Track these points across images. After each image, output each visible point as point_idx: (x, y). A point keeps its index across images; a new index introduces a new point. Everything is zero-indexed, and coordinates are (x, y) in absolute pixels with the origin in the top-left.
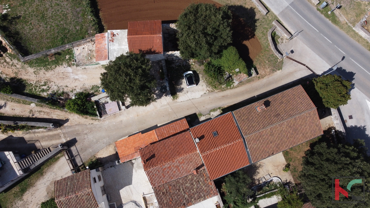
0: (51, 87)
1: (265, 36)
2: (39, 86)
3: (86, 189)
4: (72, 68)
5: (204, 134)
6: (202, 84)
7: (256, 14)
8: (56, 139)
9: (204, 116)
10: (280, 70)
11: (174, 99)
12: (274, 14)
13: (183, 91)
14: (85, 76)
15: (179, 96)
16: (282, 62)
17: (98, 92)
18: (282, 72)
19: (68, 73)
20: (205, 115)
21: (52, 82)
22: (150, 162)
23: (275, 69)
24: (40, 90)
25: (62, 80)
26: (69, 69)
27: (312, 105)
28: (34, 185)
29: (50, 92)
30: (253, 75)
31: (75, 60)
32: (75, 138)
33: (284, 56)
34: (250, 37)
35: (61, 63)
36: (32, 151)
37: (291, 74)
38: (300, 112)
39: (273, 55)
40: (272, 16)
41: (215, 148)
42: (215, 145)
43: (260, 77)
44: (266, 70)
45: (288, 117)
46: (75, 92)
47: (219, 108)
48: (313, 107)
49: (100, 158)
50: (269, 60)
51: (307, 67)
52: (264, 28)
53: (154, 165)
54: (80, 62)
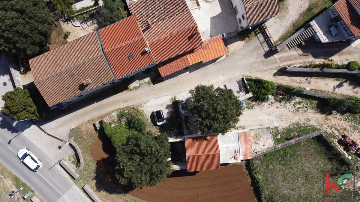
0: (293, 106)
1: (87, 163)
2: (304, 108)
3: (249, 7)
4: (274, 125)
5: (141, 57)
6: (148, 113)
7: (95, 186)
8: (283, 57)
9: (146, 82)
10: (71, 128)
11: (174, 97)
12: (77, 186)
13: (166, 106)
14: (261, 118)
15: (170, 101)
16: (70, 137)
17: (247, 103)
18: (70, 126)
19: (277, 121)
20: (144, 83)
21: (292, 112)
22: (192, 32)
23: (77, 129)
24: (303, 104)
25: (283, 114)
26: (276, 124)
27: (38, 86)
28: (300, 15)
29: (293, 102)
30: (98, 122)
31: (271, 134)
32: (266, 58)
33: (68, 143)
34: (101, 162)
35: (285, 130)
36: (304, 46)
37: (61, 125)
38: (50, 79)
39: (79, 144)
40: (79, 184)
41: (131, 43)
42: (130, 46)
43: (91, 121)
44: (86, 129)
45: (61, 74)
46: (269, 102)
47: (131, 90)
48: (37, 84)
49: (241, 41)
50: (82, 139)
51: (46, 133)
52: (88, 171)
53: (188, 30)
54: (266, 132)
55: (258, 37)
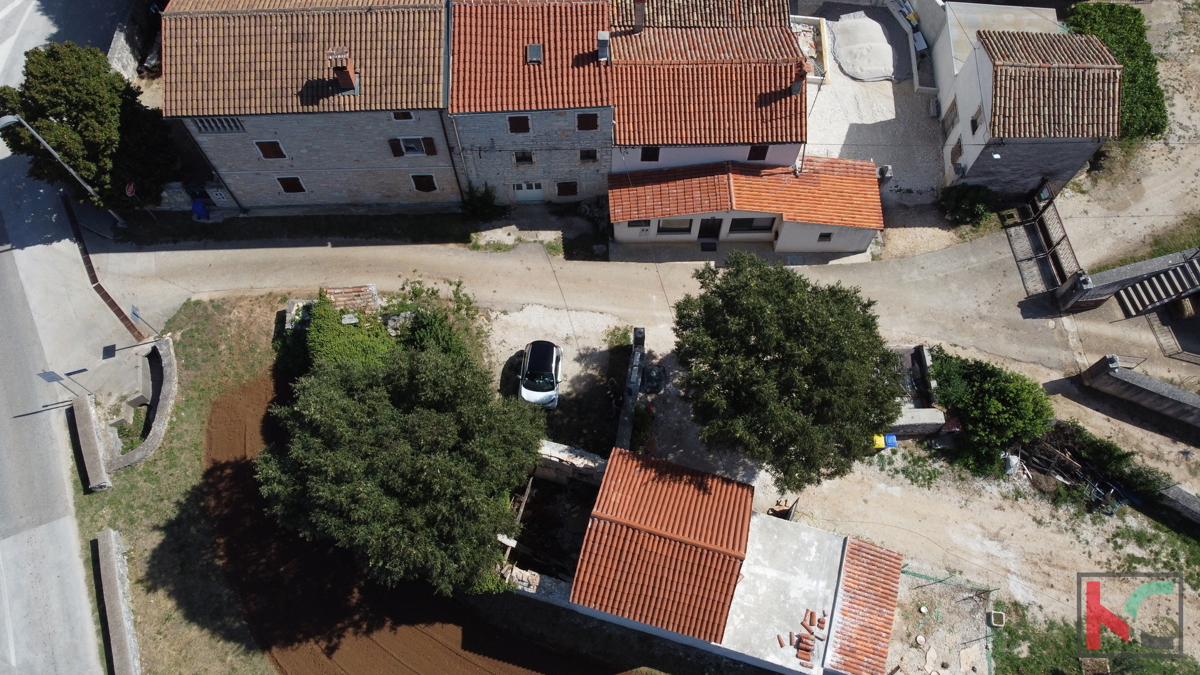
0: (1108, 541)
1: (172, 448)
2: (1159, 566)
3: (1011, 70)
4: (1010, 594)
5: (571, 69)
6: (502, 349)
7: (147, 554)
8: (1098, 337)
9: (541, 242)
10: (194, 298)
11: (626, 329)
12: (81, 524)
14: (957, 538)
15: (605, 337)
16: (171, 325)
17: (912, 455)
18: (192, 289)
19: (1025, 578)
20: (535, 242)
21: (1099, 563)
22: (781, 83)
23: (210, 308)
24: (1156, 547)
25: (1058, 556)
26: (1020, 592)
27: (168, 31)
29: (1112, 523)
30: (301, 305)
31: (989, 623)
32: (1025, 317)
33: (148, 348)
34: (228, 471)
35: (1055, 631)
37: (162, 276)
38: (221, 20)
39: (186, 367)
40: (92, 520)
41: (555, 7)
42: (549, 16)
43: (279, 299)
44: (244, 320)
45: (269, 19)
46: (1007, 487)
47: (476, 247)
48: (168, 22)
49: (943, 229)
50: (211, 350)
51: (94, 279)
52: (157, 480)
53: (770, 67)
54: (968, 609)
55: (1009, 236)
